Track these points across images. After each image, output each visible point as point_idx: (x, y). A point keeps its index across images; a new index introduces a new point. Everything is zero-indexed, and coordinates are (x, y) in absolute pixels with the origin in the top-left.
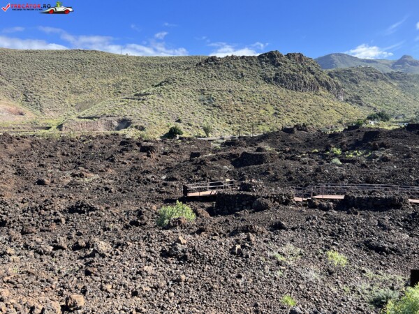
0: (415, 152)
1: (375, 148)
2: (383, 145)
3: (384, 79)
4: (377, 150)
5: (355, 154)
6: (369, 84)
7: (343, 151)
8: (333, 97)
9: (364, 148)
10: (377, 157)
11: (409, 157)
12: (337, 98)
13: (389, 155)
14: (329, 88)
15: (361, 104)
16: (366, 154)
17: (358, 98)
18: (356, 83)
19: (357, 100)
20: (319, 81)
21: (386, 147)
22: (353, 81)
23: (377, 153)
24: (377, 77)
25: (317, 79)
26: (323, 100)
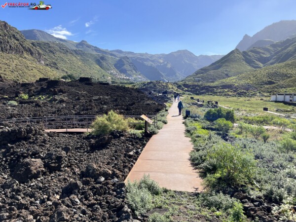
0: (83, 96)
1: (55, 93)
2: (61, 91)
3: (71, 53)
4: (57, 95)
5: (40, 98)
6: (62, 55)
8: (36, 61)
9: (47, 94)
10: (56, 100)
12: (39, 61)
13: (65, 99)
14: (32, 54)
15: (57, 68)
16: (48, 98)
17: (55, 64)
18: (54, 53)
19: (54, 65)
20: (23, 47)
22: (51, 51)
23: (57, 97)
24: (67, 51)
25: (22, 45)
26: (28, 62)
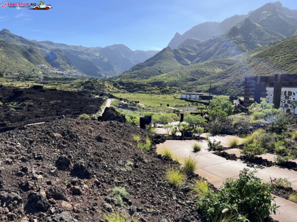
0: (43, 101)
1: (23, 100)
2: (27, 98)
4: (24, 101)
5: (12, 104)
7: (4, 103)
9: (16, 101)
10: (26, 105)
11: (41, 104)
13: (32, 104)
16: (19, 103)
21: (29, 99)
23: (25, 103)
